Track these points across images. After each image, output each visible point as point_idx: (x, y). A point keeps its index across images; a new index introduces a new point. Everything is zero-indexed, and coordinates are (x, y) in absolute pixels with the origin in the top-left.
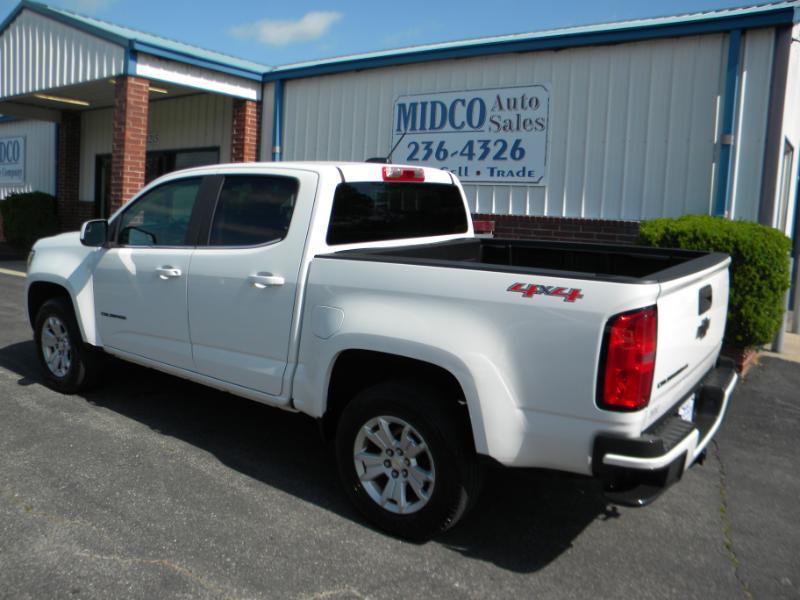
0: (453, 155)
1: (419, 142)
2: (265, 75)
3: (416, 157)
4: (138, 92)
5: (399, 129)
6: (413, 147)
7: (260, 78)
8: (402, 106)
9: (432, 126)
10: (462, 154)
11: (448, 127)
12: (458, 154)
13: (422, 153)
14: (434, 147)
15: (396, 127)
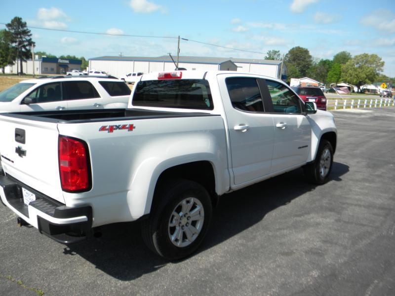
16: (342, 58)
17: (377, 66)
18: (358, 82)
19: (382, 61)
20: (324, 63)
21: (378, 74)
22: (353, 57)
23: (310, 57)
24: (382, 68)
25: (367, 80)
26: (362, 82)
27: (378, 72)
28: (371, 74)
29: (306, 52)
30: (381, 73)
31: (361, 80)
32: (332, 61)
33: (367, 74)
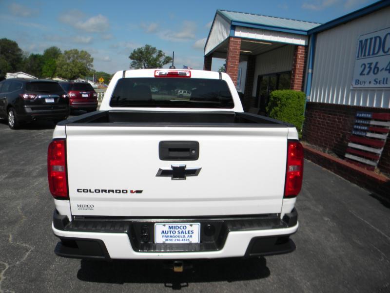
0: (381, 70)
1: (366, 63)
2: (308, 31)
3: (364, 73)
4: (235, 44)
5: (358, 57)
6: (363, 66)
7: (306, 33)
8: (361, 42)
9: (374, 54)
10: (386, 70)
11: (381, 53)
12: (384, 70)
13: (367, 70)
14: (373, 66)
15: (357, 56)
16: (53, 53)
17: (88, 62)
18: (72, 76)
19: (91, 57)
20: (34, 57)
21: (89, 69)
22: (63, 52)
23: (20, 50)
24: (92, 64)
25: (80, 74)
26: (76, 76)
27: (88, 67)
28: (83, 69)
29: (15, 44)
30: (92, 68)
31: (74, 75)
32: (42, 56)
33: (80, 68)
